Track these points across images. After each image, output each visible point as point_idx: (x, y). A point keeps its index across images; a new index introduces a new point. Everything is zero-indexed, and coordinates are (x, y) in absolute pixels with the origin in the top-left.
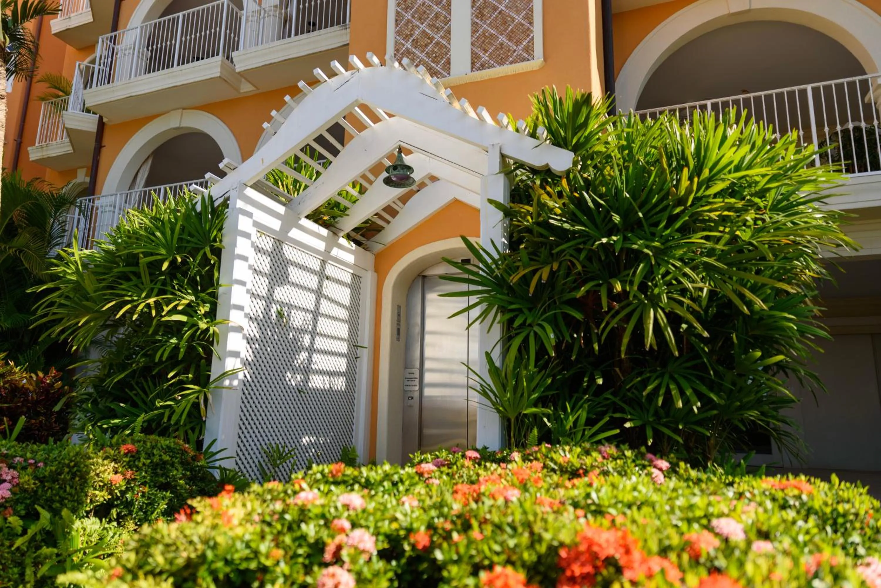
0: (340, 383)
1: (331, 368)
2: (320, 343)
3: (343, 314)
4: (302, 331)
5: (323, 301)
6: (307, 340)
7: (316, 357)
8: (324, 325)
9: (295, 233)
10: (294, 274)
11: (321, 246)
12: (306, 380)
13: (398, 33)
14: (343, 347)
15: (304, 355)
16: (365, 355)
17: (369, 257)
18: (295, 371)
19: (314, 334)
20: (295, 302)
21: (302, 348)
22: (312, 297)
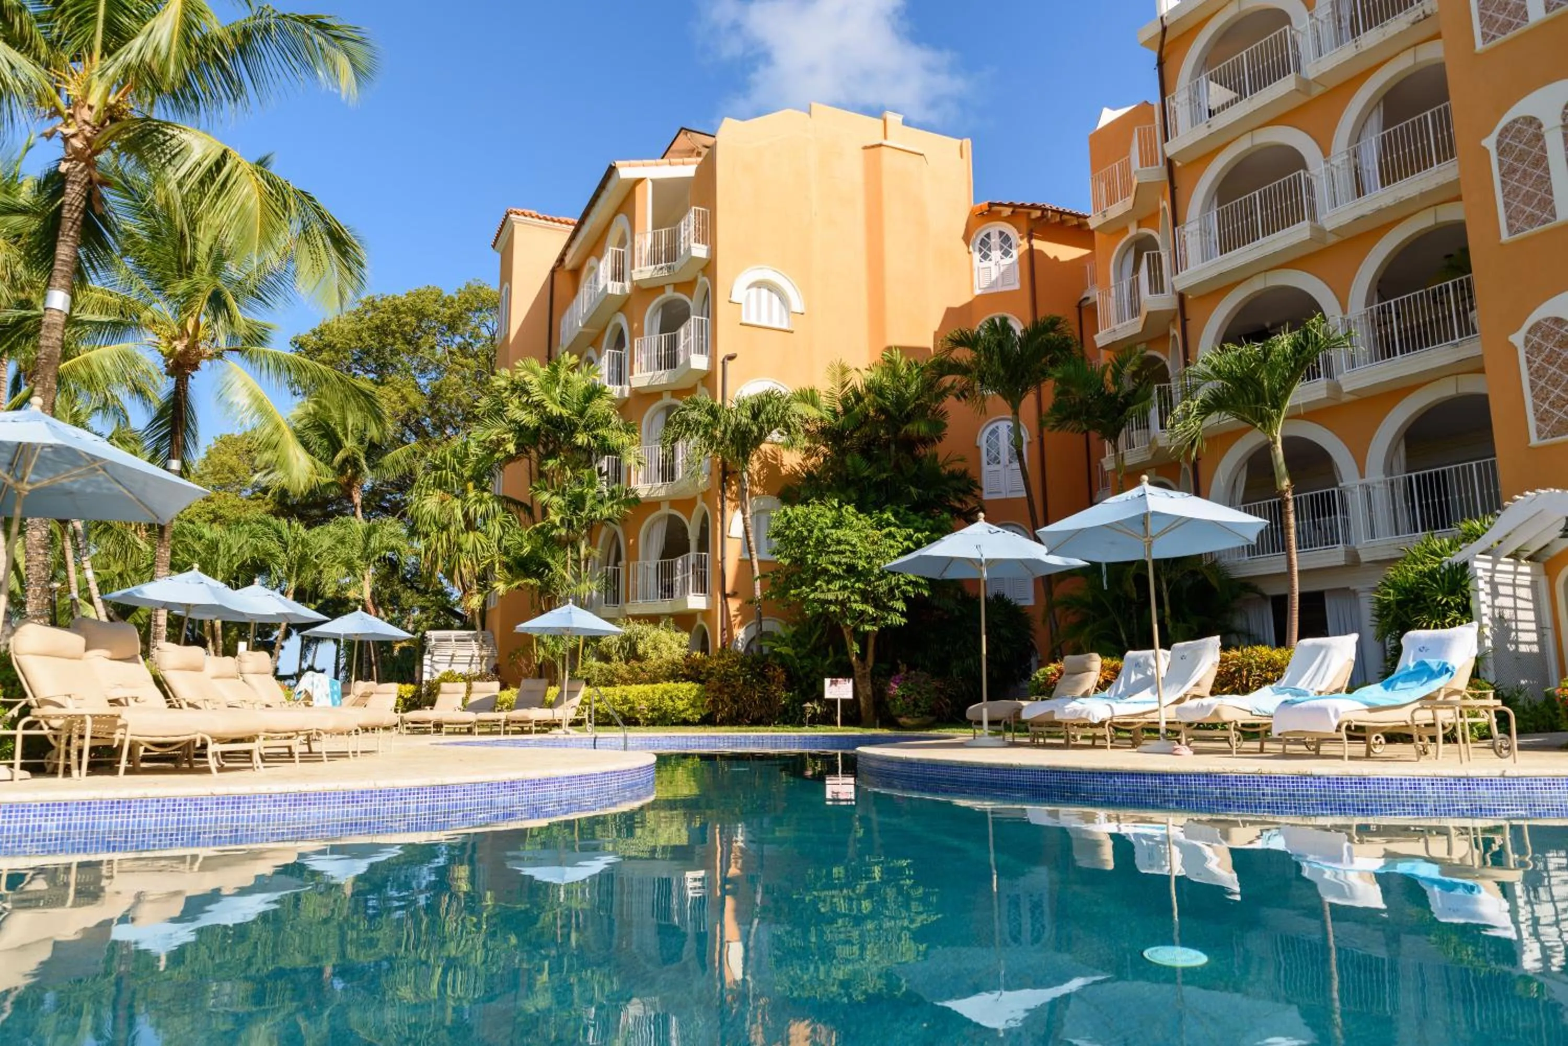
0: (1535, 649)
1: (1529, 640)
2: (1521, 626)
3: (1530, 605)
4: (1510, 620)
5: (1518, 601)
6: (1513, 625)
7: (1520, 634)
8: (1521, 615)
9: (1499, 567)
10: (1502, 589)
11: (1511, 568)
12: (1517, 647)
13: (1535, 397)
14: (1533, 626)
15: (1513, 634)
16: (1550, 634)
17: (1540, 566)
18: (1512, 642)
19: (1516, 621)
20: (1505, 605)
21: (1512, 630)
22: (1512, 600)
